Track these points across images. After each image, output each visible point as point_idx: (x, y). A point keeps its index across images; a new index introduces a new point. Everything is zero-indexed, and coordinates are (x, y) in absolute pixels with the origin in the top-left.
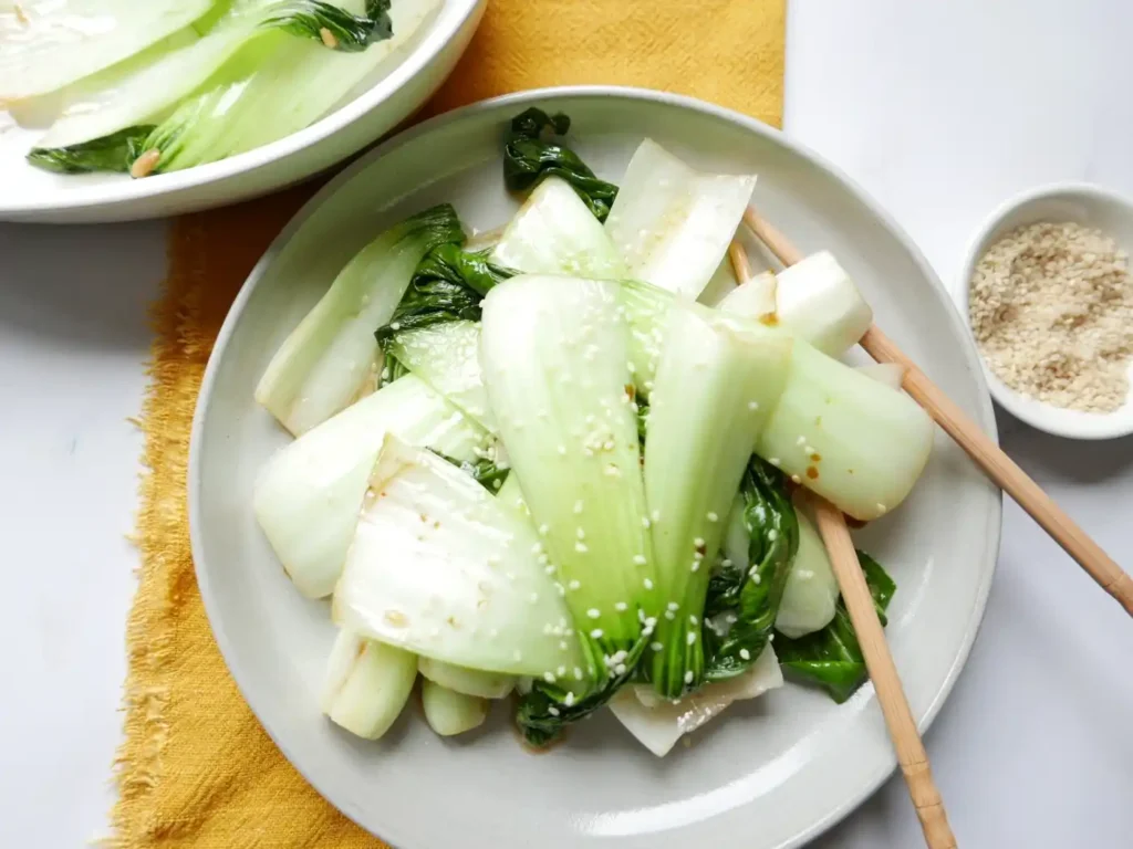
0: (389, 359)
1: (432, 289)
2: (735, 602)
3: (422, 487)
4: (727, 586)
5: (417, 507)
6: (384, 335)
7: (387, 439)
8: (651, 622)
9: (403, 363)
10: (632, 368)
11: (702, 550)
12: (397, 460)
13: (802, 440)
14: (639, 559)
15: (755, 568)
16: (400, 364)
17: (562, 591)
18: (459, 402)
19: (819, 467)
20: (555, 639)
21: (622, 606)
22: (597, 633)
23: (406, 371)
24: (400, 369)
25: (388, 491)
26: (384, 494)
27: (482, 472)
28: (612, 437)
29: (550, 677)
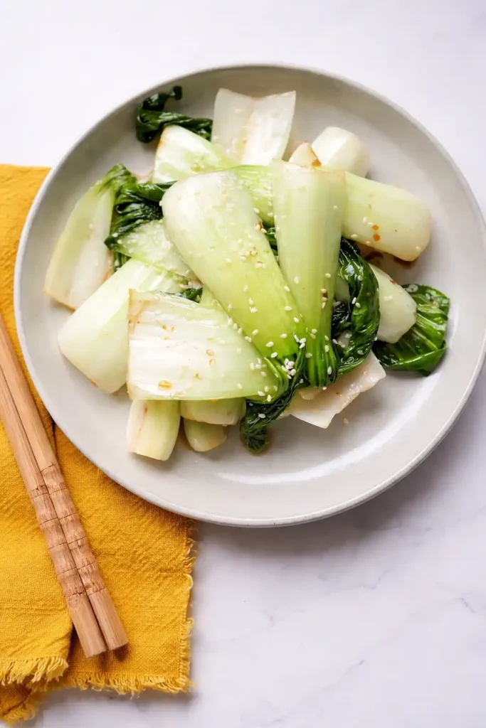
0: (117, 256)
1: (128, 209)
2: (349, 323)
3: (158, 312)
4: (342, 316)
5: (158, 323)
6: (110, 242)
7: (131, 291)
8: (303, 341)
9: (126, 254)
10: (257, 211)
11: (325, 295)
12: (140, 301)
13: (365, 219)
14: (288, 308)
15: (355, 299)
16: (124, 255)
17: (250, 339)
18: (162, 265)
19: (380, 232)
20: (258, 371)
21: (284, 335)
22: (274, 355)
23: (128, 258)
24: (125, 258)
25: (141, 320)
26: (138, 322)
27: (188, 295)
28: (255, 248)
29: (261, 394)
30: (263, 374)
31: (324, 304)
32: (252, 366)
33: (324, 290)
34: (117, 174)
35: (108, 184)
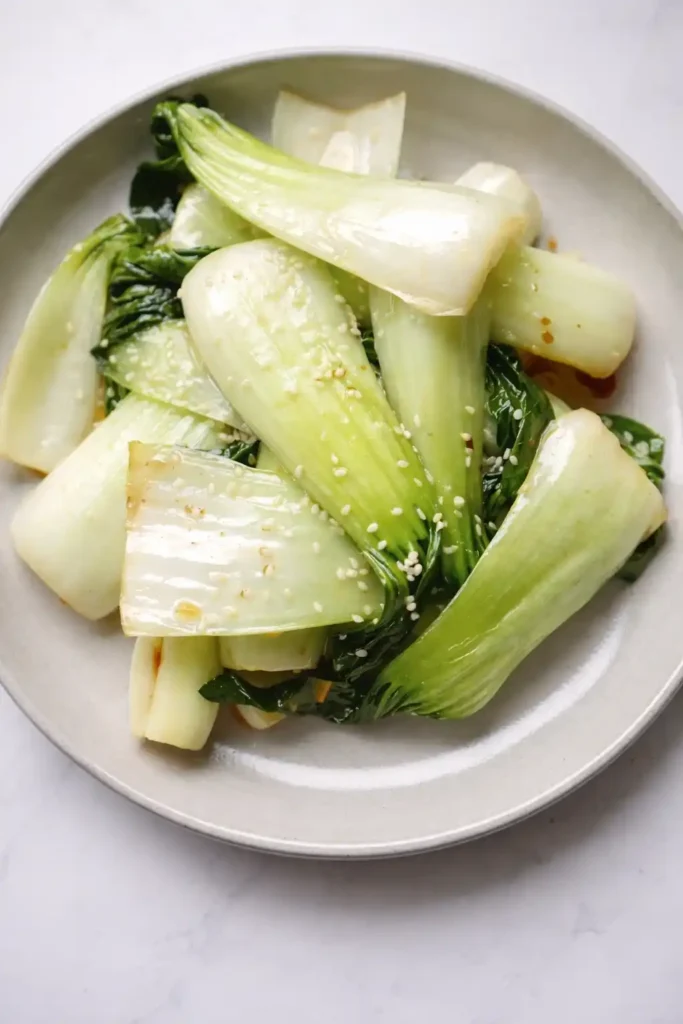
1: (127, 296)
3: (179, 481)
5: (178, 503)
6: (99, 354)
7: (132, 446)
9: (124, 384)
11: (469, 444)
12: (147, 464)
16: (121, 386)
19: (551, 330)
20: (352, 581)
21: (398, 511)
22: (381, 545)
24: (123, 391)
25: (147, 496)
26: (144, 501)
27: (233, 453)
28: (341, 364)
29: (358, 619)
30: (362, 585)
31: (468, 461)
32: (340, 573)
33: (466, 436)
34: (114, 232)
35: (97, 249)
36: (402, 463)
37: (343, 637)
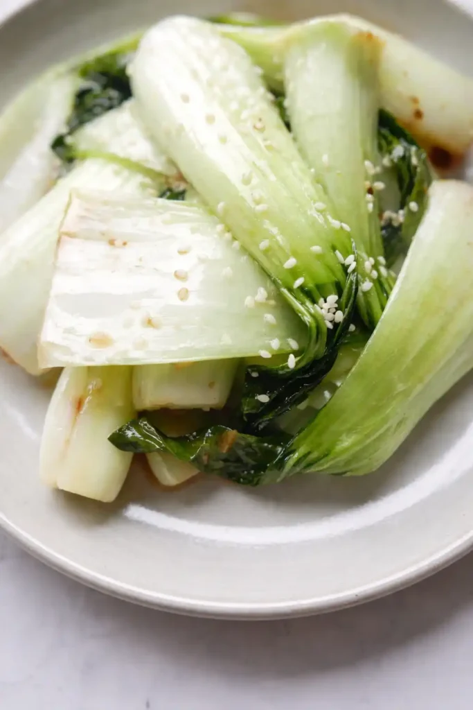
5: (103, 237)
6: (58, 144)
8: (351, 260)
10: (262, 72)
11: (370, 191)
19: (421, 108)
21: (317, 249)
22: (298, 282)
28: (260, 120)
29: (266, 354)
30: (270, 318)
31: (371, 206)
32: (249, 301)
33: (368, 185)
36: (320, 205)
37: (255, 375)
